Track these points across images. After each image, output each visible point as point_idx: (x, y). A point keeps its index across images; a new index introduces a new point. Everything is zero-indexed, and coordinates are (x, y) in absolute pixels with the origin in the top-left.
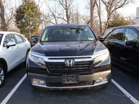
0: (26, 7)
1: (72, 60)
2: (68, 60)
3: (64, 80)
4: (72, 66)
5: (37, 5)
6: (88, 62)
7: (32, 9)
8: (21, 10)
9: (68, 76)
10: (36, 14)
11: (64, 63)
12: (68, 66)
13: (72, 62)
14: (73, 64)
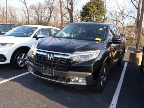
0: (91, 5)
1: (52, 55)
2: (49, 54)
3: (42, 71)
4: (50, 60)
5: (103, 3)
6: (66, 59)
7: (97, 6)
8: (86, 7)
9: (46, 69)
10: (100, 11)
11: (45, 56)
12: (48, 59)
13: (51, 57)
14: (52, 58)
